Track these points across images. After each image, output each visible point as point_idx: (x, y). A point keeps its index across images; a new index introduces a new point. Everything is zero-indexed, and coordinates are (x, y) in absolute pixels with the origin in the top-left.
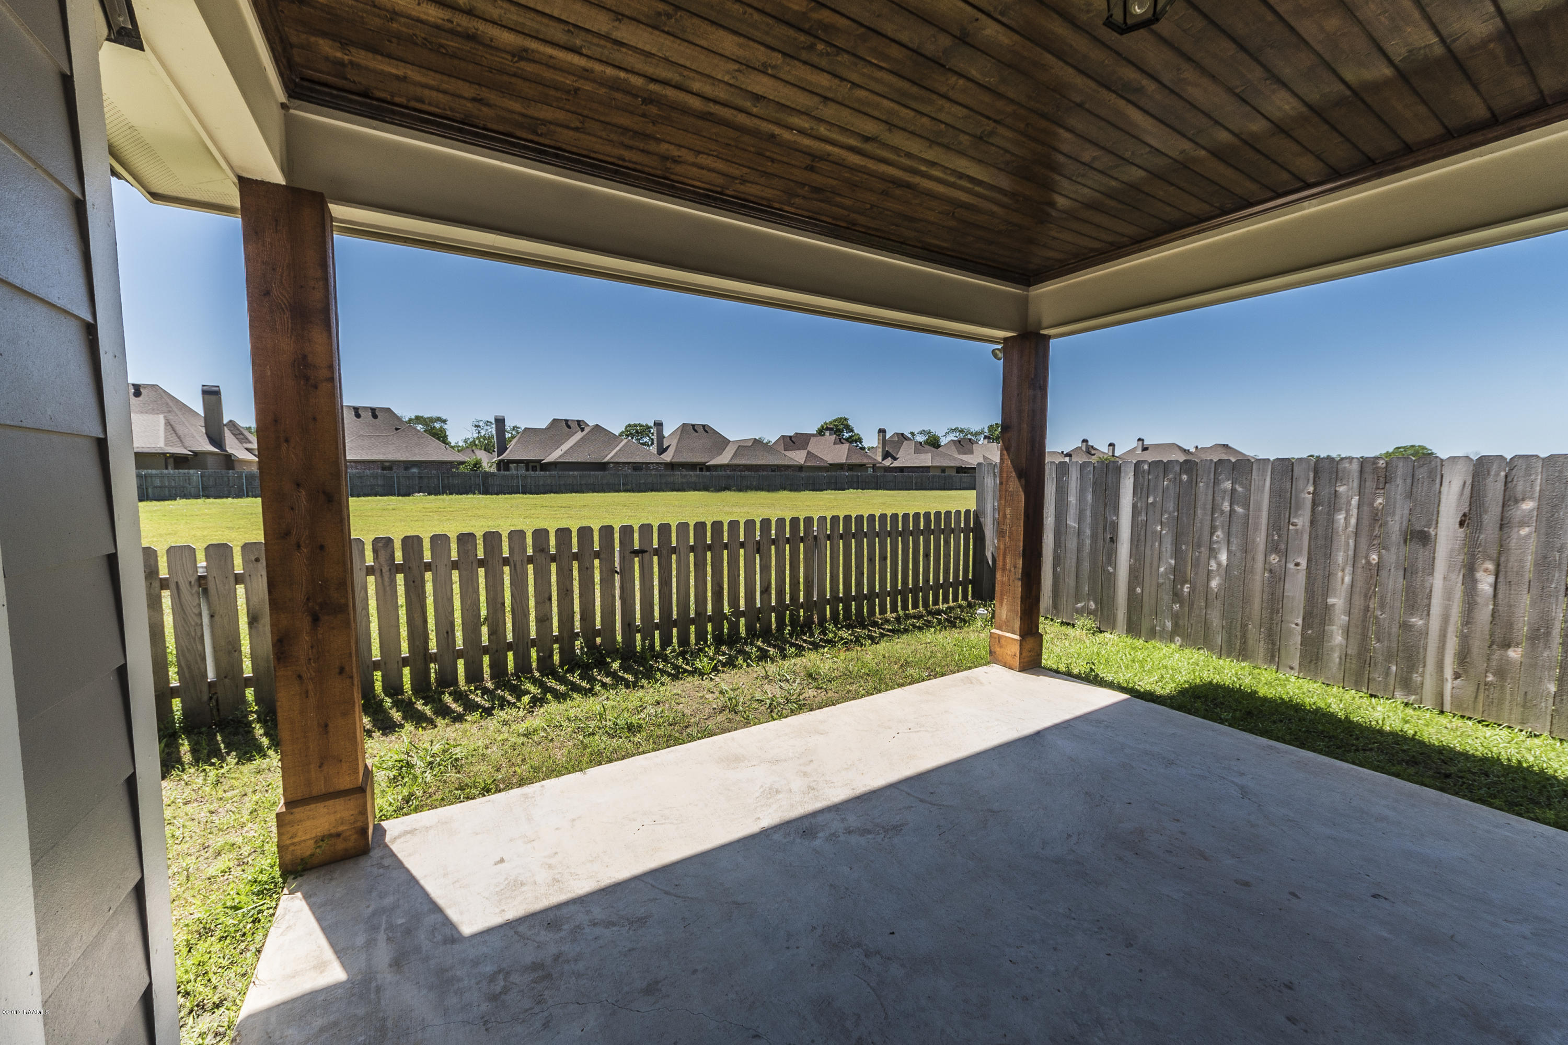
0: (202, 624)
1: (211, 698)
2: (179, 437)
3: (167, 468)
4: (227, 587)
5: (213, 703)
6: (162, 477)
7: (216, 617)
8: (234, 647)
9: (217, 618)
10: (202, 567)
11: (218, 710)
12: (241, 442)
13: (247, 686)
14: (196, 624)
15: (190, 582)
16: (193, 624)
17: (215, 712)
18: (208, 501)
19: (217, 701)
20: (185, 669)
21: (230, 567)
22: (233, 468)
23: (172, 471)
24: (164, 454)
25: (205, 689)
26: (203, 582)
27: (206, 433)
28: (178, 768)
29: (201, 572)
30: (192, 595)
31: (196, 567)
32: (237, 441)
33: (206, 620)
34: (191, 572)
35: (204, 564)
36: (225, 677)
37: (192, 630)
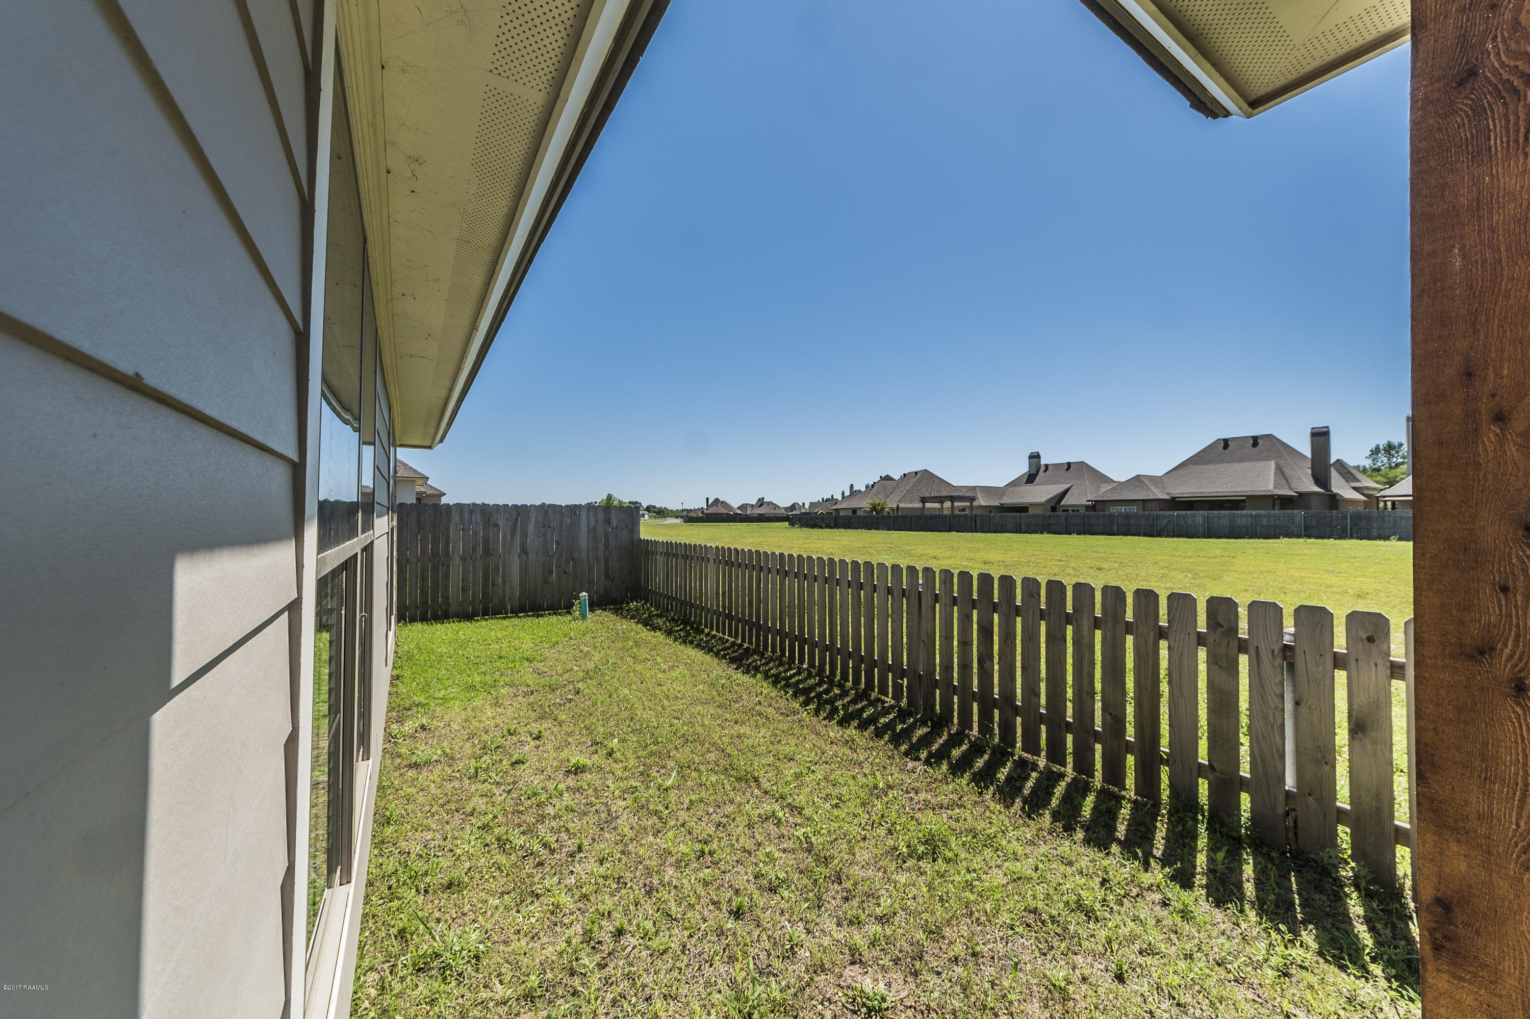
0: (1283, 710)
1: (1287, 814)
2: (1287, 480)
3: (1274, 509)
4: (1320, 669)
5: (1289, 822)
6: (1269, 517)
7: (1302, 705)
8: (1324, 757)
9: (1303, 708)
10: (1290, 634)
11: (1296, 834)
12: (1347, 481)
13: (1339, 821)
14: (1276, 707)
15: (1273, 651)
16: (1273, 706)
17: (1291, 835)
18: (1309, 540)
19: (1295, 822)
20: (1259, 760)
21: (1328, 642)
22: (1337, 508)
23: (1277, 512)
24: (1273, 496)
25: (1281, 799)
26: (1288, 654)
27: (1313, 474)
28: (1236, 904)
29: (1287, 640)
30: (1275, 668)
31: (1281, 634)
32: (1343, 481)
33: (1289, 705)
34: (1274, 638)
35: (1292, 630)
36: (1309, 794)
37: (1271, 714)
